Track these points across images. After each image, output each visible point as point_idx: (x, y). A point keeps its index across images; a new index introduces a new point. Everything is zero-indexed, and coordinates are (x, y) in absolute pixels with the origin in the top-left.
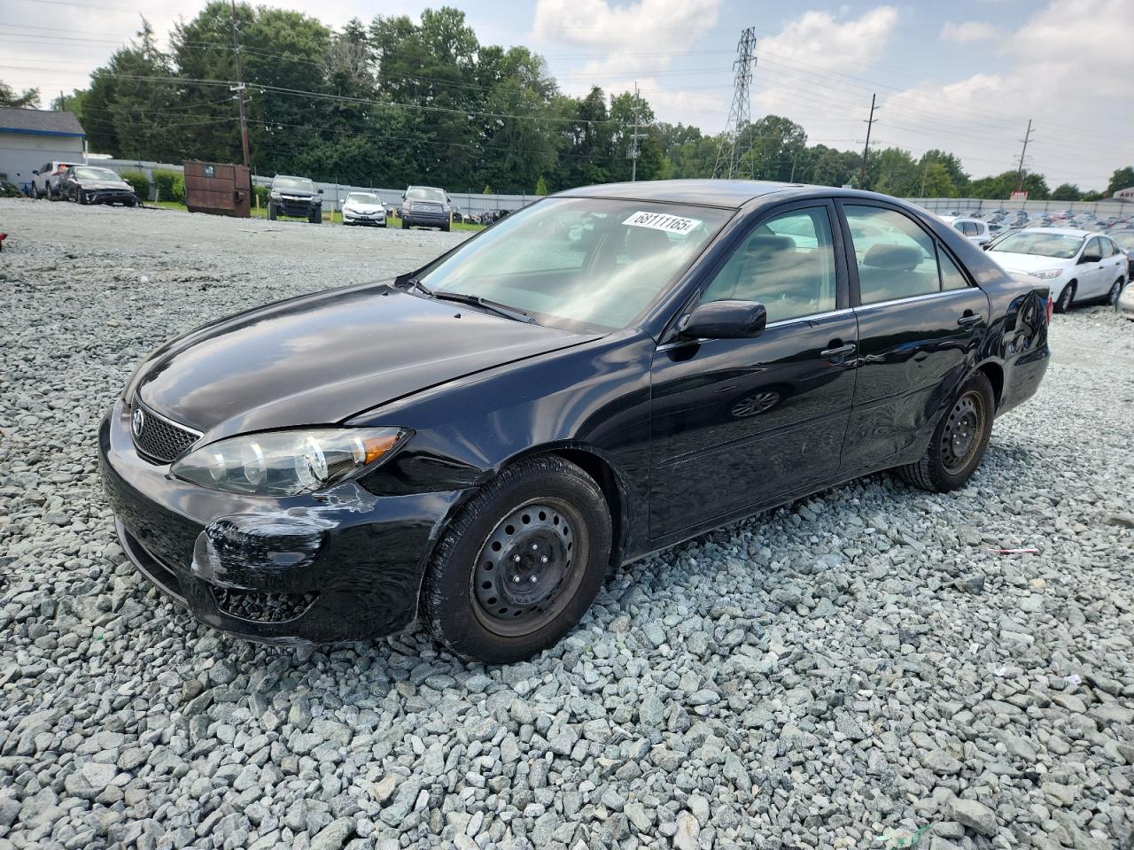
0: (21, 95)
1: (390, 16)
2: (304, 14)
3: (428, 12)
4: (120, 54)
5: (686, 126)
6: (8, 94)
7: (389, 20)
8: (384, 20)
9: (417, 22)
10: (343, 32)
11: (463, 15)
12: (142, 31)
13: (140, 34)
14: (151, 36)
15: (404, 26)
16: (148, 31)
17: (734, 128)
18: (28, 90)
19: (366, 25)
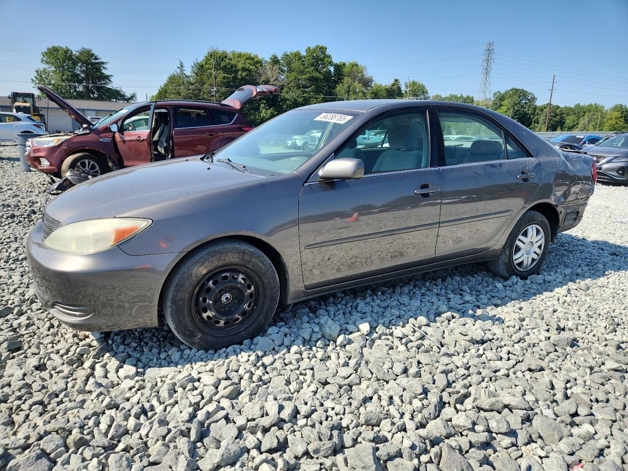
0: (129, 96)
1: (291, 51)
2: (251, 54)
3: (309, 48)
4: (171, 76)
5: (465, 96)
6: (125, 96)
7: (291, 53)
8: (288, 54)
9: (304, 53)
10: (269, 60)
11: (326, 48)
12: (180, 66)
13: (179, 68)
14: (183, 68)
15: (297, 56)
16: (182, 66)
17: (492, 96)
18: (132, 93)
19: (280, 56)
